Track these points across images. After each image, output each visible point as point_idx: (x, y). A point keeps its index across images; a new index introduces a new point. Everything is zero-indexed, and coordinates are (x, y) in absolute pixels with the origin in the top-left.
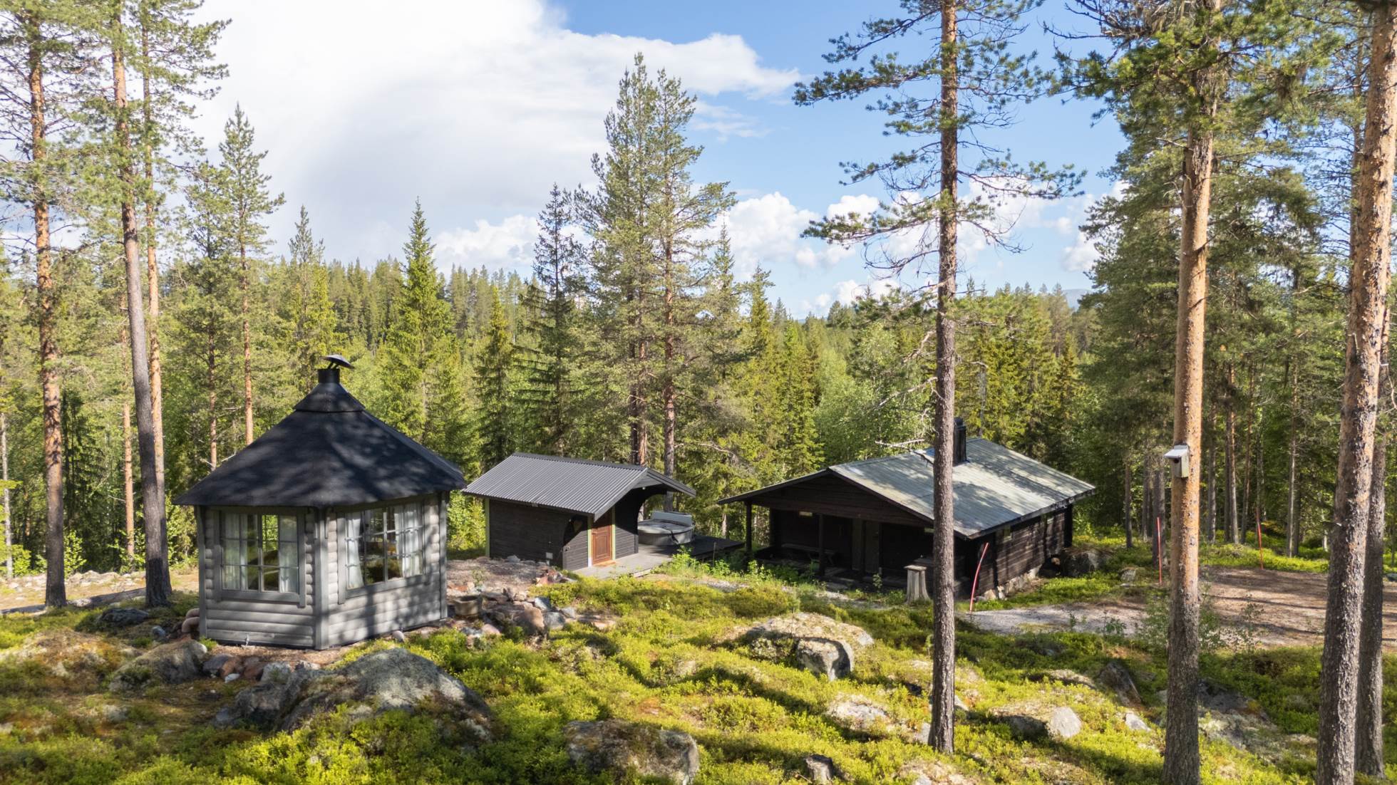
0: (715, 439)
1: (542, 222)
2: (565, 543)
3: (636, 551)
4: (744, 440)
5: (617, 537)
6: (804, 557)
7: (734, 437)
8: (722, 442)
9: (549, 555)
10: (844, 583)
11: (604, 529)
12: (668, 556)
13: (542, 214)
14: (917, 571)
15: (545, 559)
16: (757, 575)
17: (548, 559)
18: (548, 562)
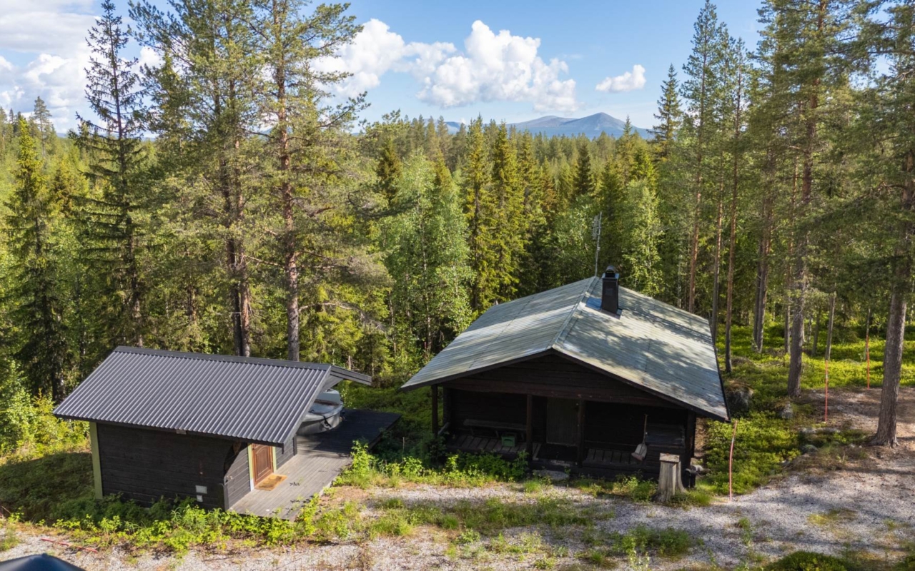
1: (94, 42)
2: (225, 472)
3: (297, 453)
6: (492, 435)
9: (201, 489)
10: (560, 469)
12: (336, 455)
13: (93, 32)
14: (674, 463)
15: (195, 494)
16: (461, 471)
17: (200, 494)
18: (200, 499)
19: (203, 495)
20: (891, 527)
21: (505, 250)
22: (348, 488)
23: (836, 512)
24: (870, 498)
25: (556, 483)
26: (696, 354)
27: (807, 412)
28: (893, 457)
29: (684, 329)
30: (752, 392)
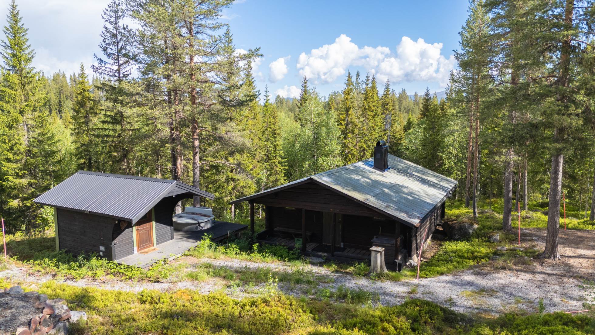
0: (226, 158)
2: (114, 239)
3: (172, 238)
4: (244, 158)
5: (157, 230)
6: (290, 237)
7: (238, 156)
8: (231, 160)
9: (102, 248)
10: (320, 257)
11: (147, 225)
12: (195, 241)
13: (105, 11)
14: (378, 252)
15: (99, 251)
16: (260, 254)
17: (102, 251)
18: (101, 254)
19: (103, 252)
20: (518, 302)
21: (367, 150)
22: (191, 257)
23: (483, 291)
24: (515, 286)
25: (313, 264)
26: (427, 195)
27: (510, 239)
28: (552, 266)
29: (432, 183)
30: (476, 226)
